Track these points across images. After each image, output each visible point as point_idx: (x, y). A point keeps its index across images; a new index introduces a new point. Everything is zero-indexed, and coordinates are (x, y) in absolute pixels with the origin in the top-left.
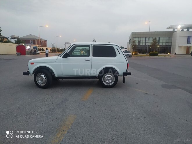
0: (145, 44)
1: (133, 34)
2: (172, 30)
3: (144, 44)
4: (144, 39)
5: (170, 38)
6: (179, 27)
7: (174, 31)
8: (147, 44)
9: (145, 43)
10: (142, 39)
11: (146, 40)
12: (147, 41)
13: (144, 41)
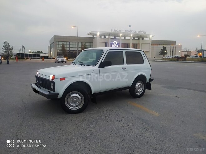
0: (70, 49)
1: (55, 37)
2: (92, 36)
3: (68, 49)
4: (68, 43)
5: (92, 44)
6: (98, 34)
7: (94, 38)
8: (71, 49)
9: (70, 47)
10: (65, 43)
11: (69, 45)
12: (71, 46)
13: (68, 46)
